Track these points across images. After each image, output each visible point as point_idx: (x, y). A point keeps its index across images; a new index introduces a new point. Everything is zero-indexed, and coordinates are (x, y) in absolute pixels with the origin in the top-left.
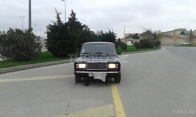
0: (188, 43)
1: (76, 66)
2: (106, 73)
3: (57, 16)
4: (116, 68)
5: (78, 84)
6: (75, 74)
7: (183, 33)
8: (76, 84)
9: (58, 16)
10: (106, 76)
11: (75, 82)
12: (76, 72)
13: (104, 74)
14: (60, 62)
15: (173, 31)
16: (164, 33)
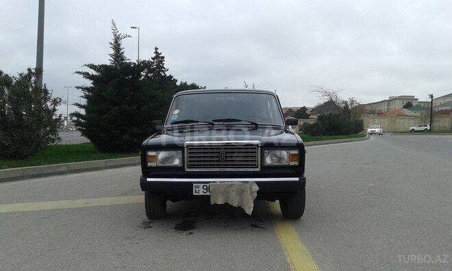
0: (423, 128)
1: (148, 159)
2: (256, 182)
3: (113, 42)
4: (292, 163)
5: (154, 225)
6: (145, 186)
7: (408, 106)
8: (146, 225)
9: (116, 42)
10: (258, 192)
11: (145, 218)
12: (149, 180)
13: (248, 186)
14: (109, 164)
15: (385, 101)
16: (364, 105)
